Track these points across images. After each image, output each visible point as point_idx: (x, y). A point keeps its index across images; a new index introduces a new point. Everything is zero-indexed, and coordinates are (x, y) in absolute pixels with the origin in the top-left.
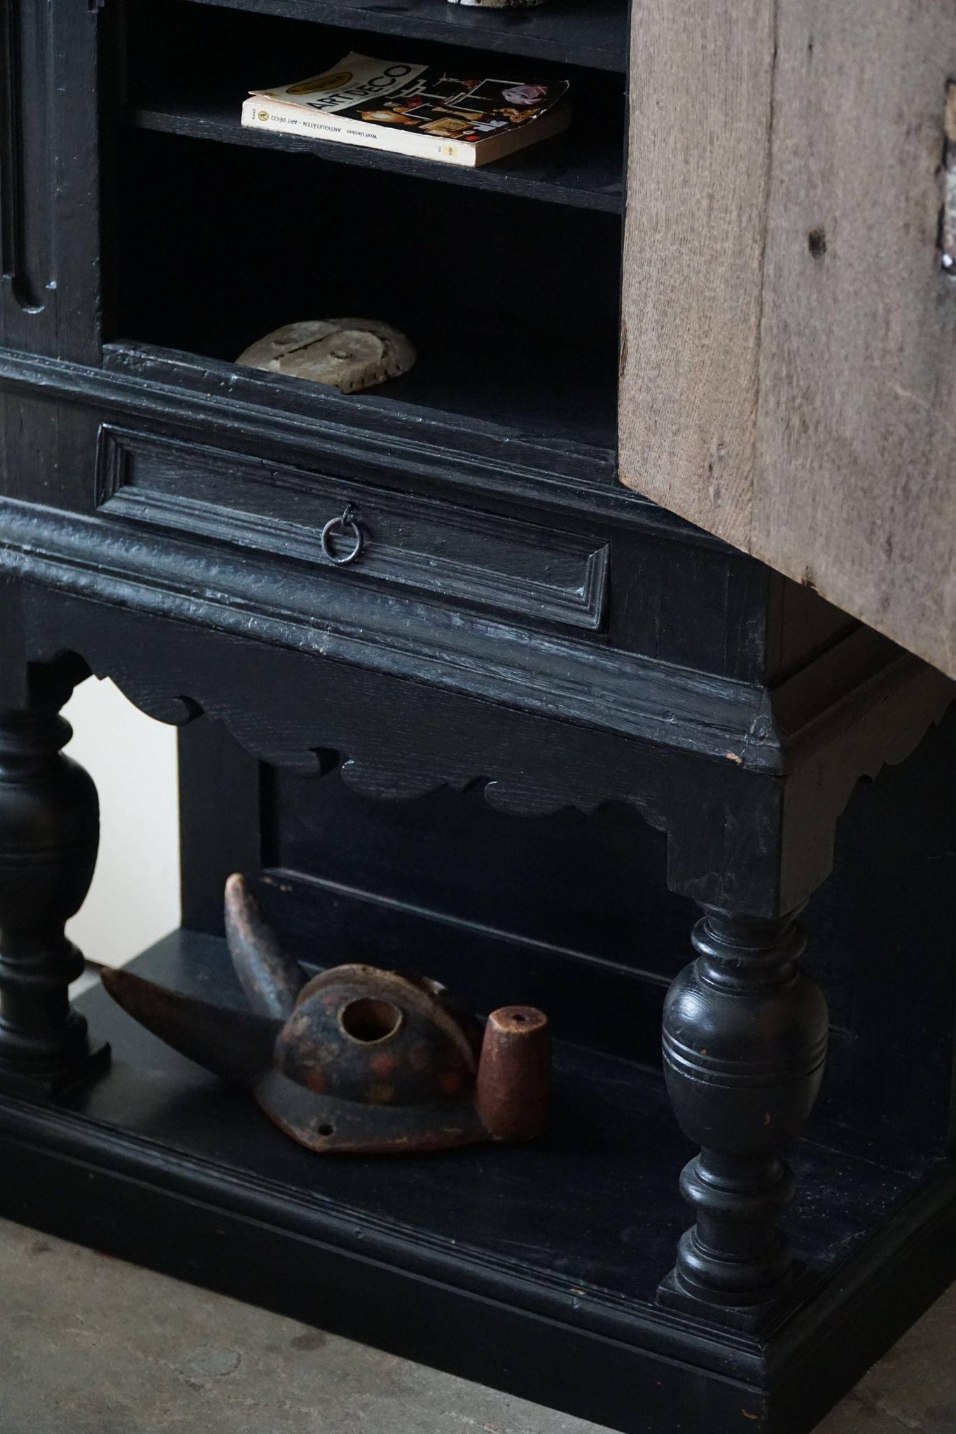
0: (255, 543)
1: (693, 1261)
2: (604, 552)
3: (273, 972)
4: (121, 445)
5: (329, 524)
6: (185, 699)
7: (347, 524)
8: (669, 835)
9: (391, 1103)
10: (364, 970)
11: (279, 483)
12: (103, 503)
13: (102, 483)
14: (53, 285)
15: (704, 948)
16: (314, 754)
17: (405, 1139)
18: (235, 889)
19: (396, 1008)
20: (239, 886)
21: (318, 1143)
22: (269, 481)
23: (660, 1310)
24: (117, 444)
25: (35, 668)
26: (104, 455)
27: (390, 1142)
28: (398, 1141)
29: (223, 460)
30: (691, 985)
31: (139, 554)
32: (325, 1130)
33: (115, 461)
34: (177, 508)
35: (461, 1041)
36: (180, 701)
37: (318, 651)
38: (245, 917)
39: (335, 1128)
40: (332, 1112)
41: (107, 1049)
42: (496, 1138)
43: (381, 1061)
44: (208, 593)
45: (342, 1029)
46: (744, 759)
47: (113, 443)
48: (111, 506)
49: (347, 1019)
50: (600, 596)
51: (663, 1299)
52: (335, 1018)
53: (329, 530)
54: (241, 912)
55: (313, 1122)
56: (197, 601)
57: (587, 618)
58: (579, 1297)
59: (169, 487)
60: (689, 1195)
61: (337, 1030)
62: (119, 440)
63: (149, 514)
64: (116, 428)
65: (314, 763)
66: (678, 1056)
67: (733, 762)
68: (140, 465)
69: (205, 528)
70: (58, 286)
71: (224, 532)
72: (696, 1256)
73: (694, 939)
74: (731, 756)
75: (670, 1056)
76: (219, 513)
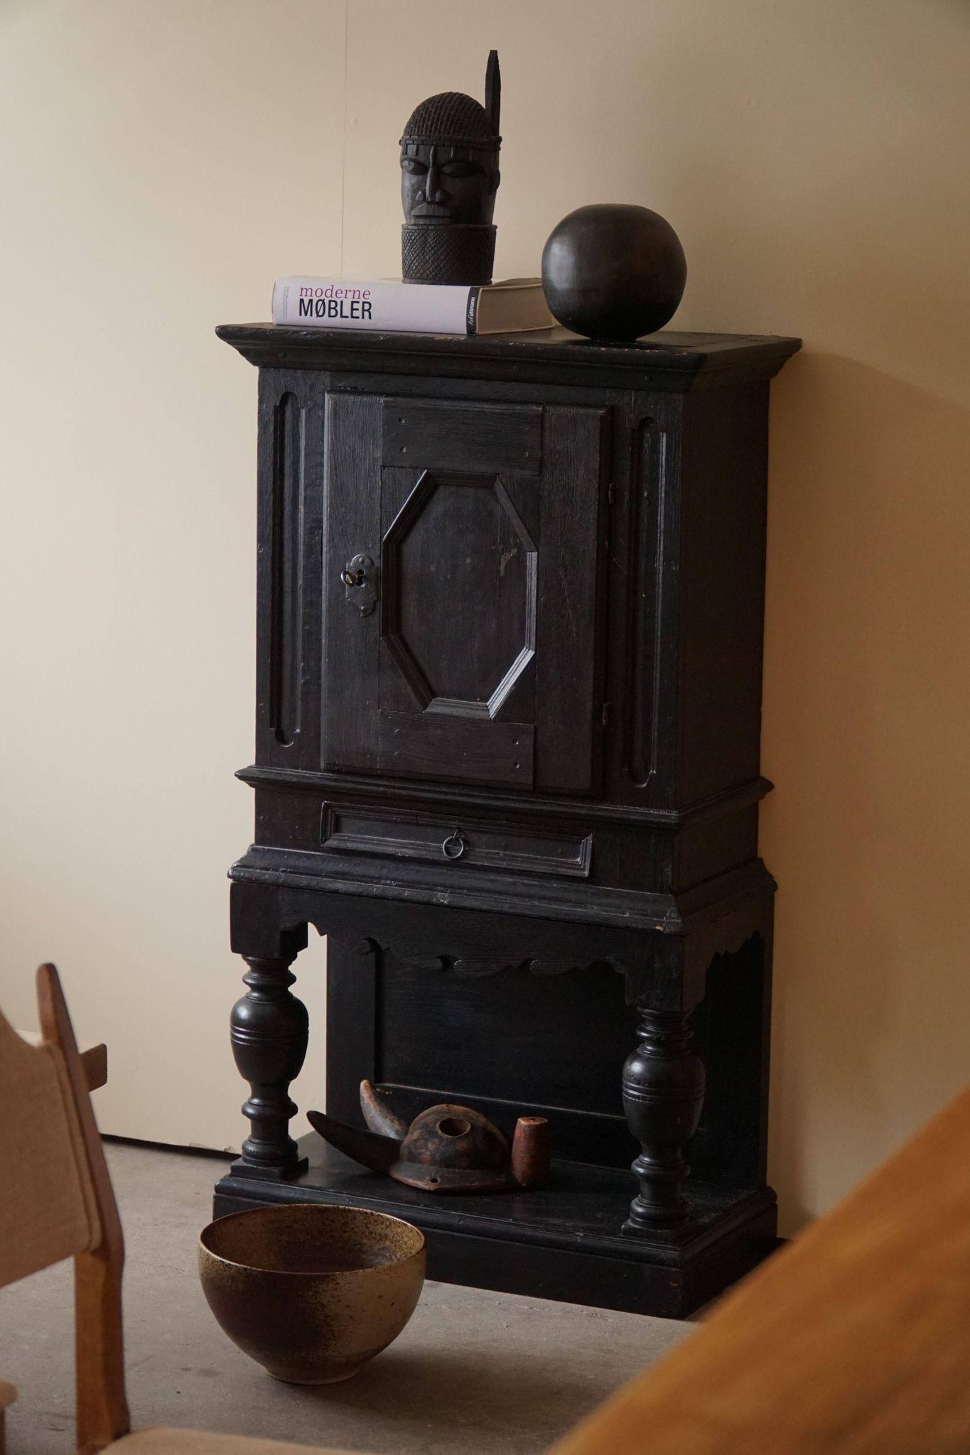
0: (407, 853)
1: (640, 1210)
2: (590, 839)
3: (392, 1121)
4: (334, 812)
5: (445, 842)
6: (369, 939)
7: (457, 839)
8: (626, 975)
9: (468, 1168)
10: (447, 1106)
11: (420, 822)
12: (324, 842)
13: (324, 832)
14: (298, 731)
15: (644, 1034)
16: (439, 960)
17: (477, 1184)
18: (366, 1086)
19: (467, 1122)
20: (367, 1084)
21: (432, 1187)
22: (415, 822)
23: (623, 1238)
24: (332, 811)
25: (284, 933)
26: (326, 815)
27: (469, 1185)
28: (473, 1184)
29: (390, 813)
30: (637, 1057)
31: (342, 867)
32: (434, 1181)
33: (331, 818)
34: (364, 841)
35: (501, 1137)
36: (366, 941)
37: (443, 903)
38: (373, 1099)
39: (439, 1180)
40: (437, 1173)
41: (306, 1160)
42: (524, 1185)
43: (462, 1145)
44: (383, 882)
45: (440, 1132)
46: (664, 929)
47: (330, 811)
48: (332, 843)
49: (442, 1127)
50: (588, 860)
51: (625, 1232)
52: (435, 1127)
53: (446, 845)
54: (370, 1097)
55: (427, 1178)
56: (377, 886)
57: (582, 872)
58: (580, 1236)
59: (360, 831)
60: (637, 1171)
61: (437, 1133)
62: (334, 809)
63: (350, 845)
64: (332, 802)
65: (439, 964)
66: (632, 1092)
67: (659, 930)
68: (344, 821)
69: (380, 849)
70: (301, 731)
71: (390, 850)
72: (641, 1206)
73: (638, 1033)
74: (658, 928)
75: (628, 1094)
76: (388, 841)
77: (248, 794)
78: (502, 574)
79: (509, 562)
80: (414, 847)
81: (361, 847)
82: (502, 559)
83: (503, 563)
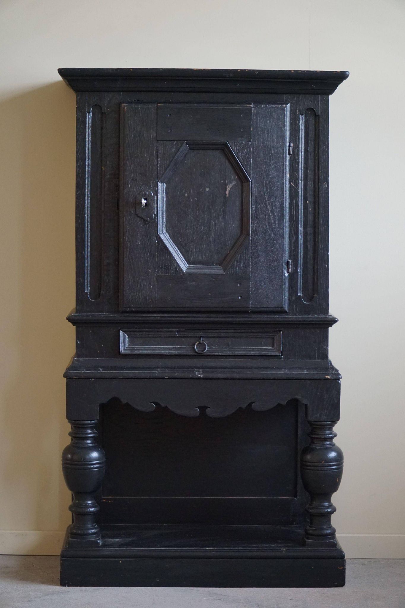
2: (282, 334)
8: (309, 405)
14: (103, 291)
34: (146, 349)
37: (200, 377)
44: (160, 370)
46: (330, 377)
48: (126, 352)
50: (281, 346)
53: (196, 346)
56: (158, 372)
69: (156, 352)
71: (162, 352)
74: (327, 377)
76: (160, 348)
77: (72, 329)
78: (227, 196)
79: (231, 188)
80: (176, 349)
81: (145, 352)
82: (227, 188)
83: (228, 189)
